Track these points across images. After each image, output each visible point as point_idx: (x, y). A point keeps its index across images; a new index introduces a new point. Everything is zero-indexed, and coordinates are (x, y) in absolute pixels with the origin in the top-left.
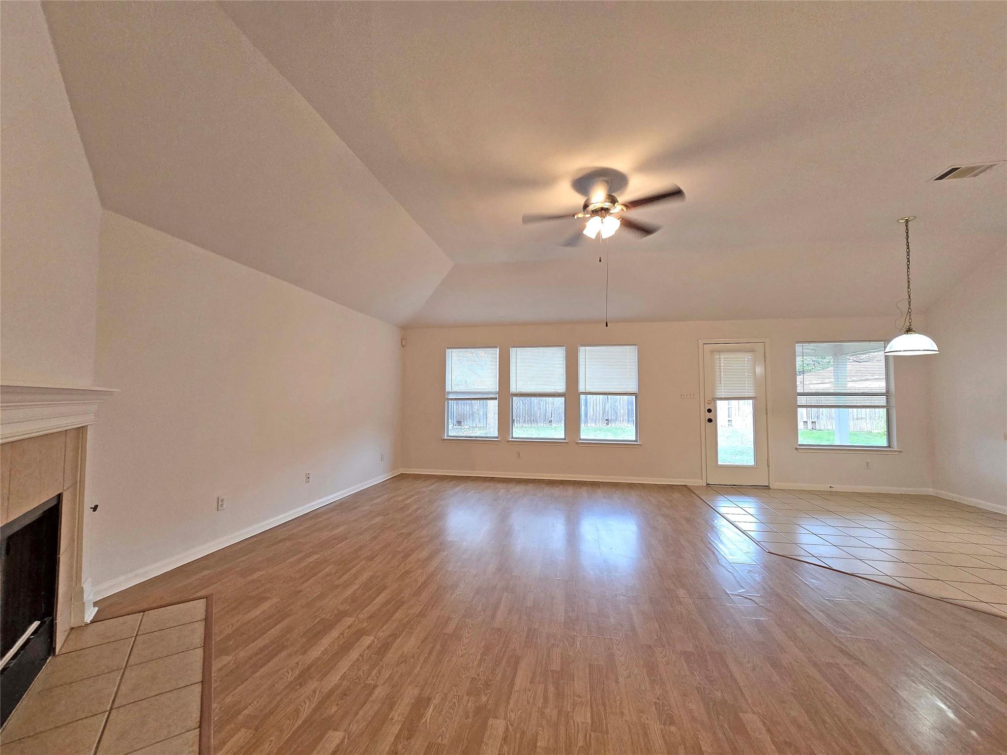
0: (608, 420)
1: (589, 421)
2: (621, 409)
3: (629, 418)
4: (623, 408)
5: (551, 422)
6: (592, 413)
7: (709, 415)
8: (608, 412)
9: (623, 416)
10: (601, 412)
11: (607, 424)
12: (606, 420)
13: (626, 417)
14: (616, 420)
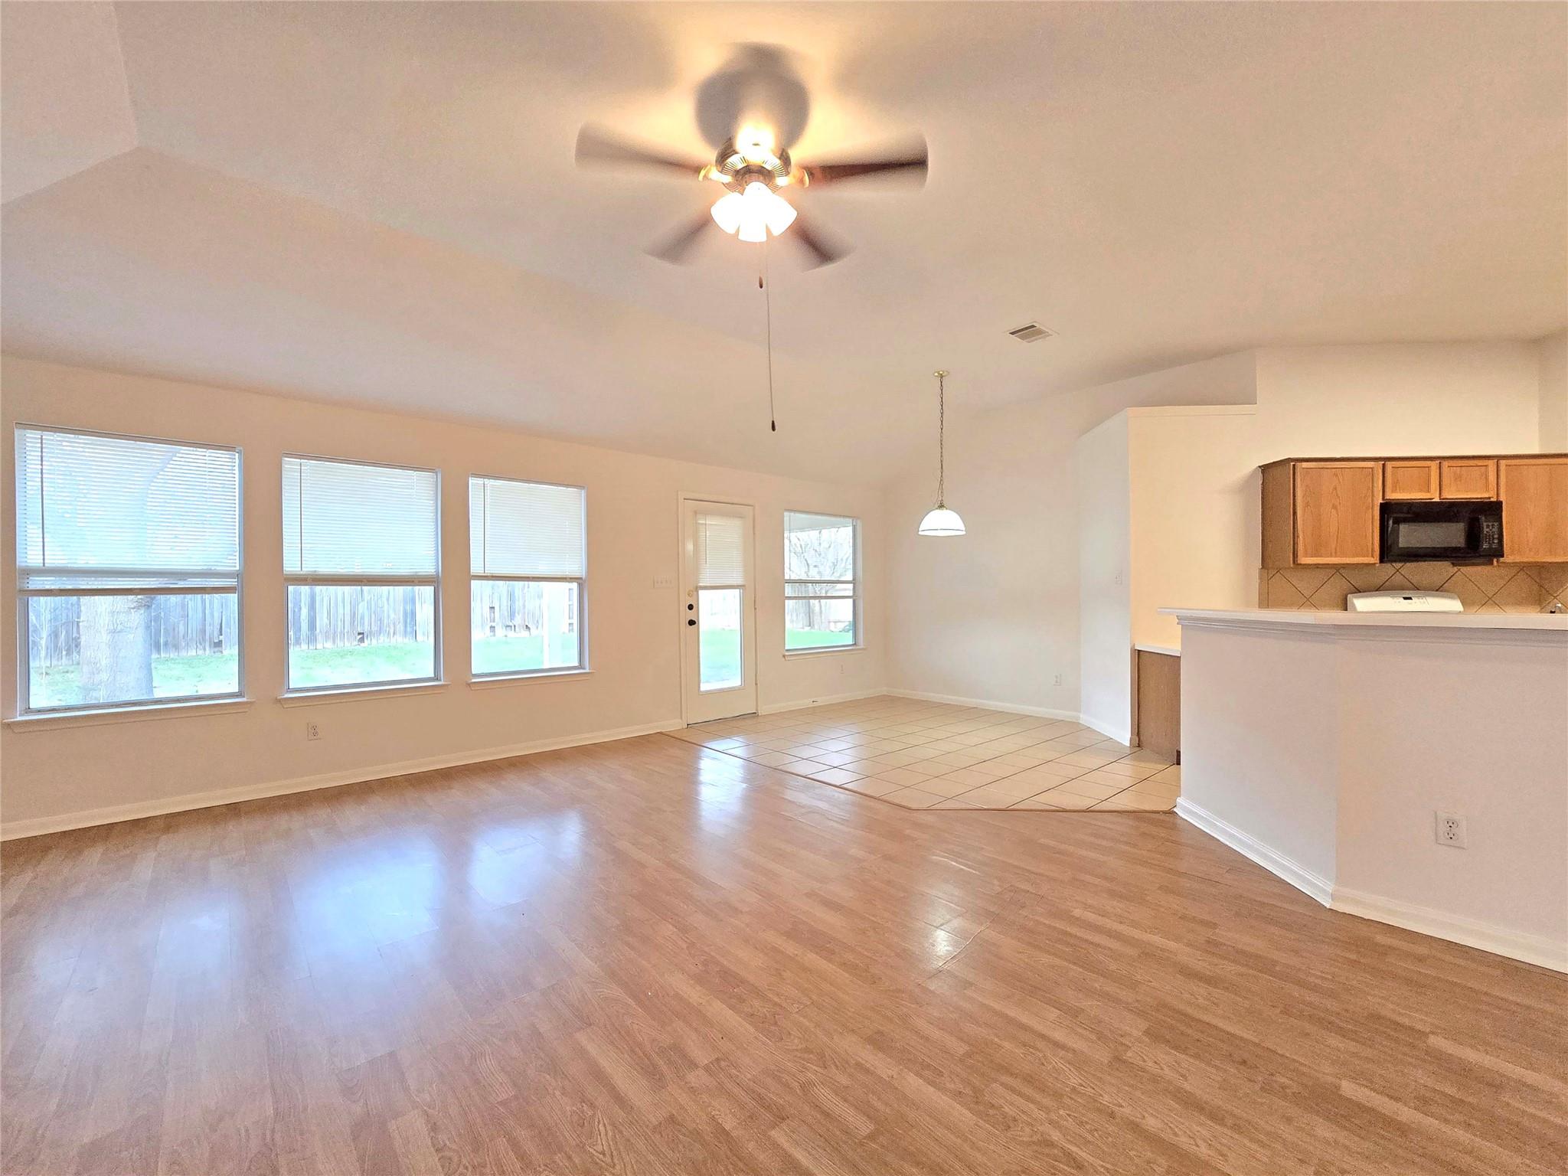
0: (363, 633)
1: (319, 638)
2: (391, 612)
3: (406, 627)
4: (394, 610)
5: (219, 644)
6: (326, 621)
7: (691, 615)
8: (362, 618)
9: (394, 624)
10: (348, 618)
11: (362, 640)
12: (359, 634)
13: (400, 627)
14: (380, 633)
